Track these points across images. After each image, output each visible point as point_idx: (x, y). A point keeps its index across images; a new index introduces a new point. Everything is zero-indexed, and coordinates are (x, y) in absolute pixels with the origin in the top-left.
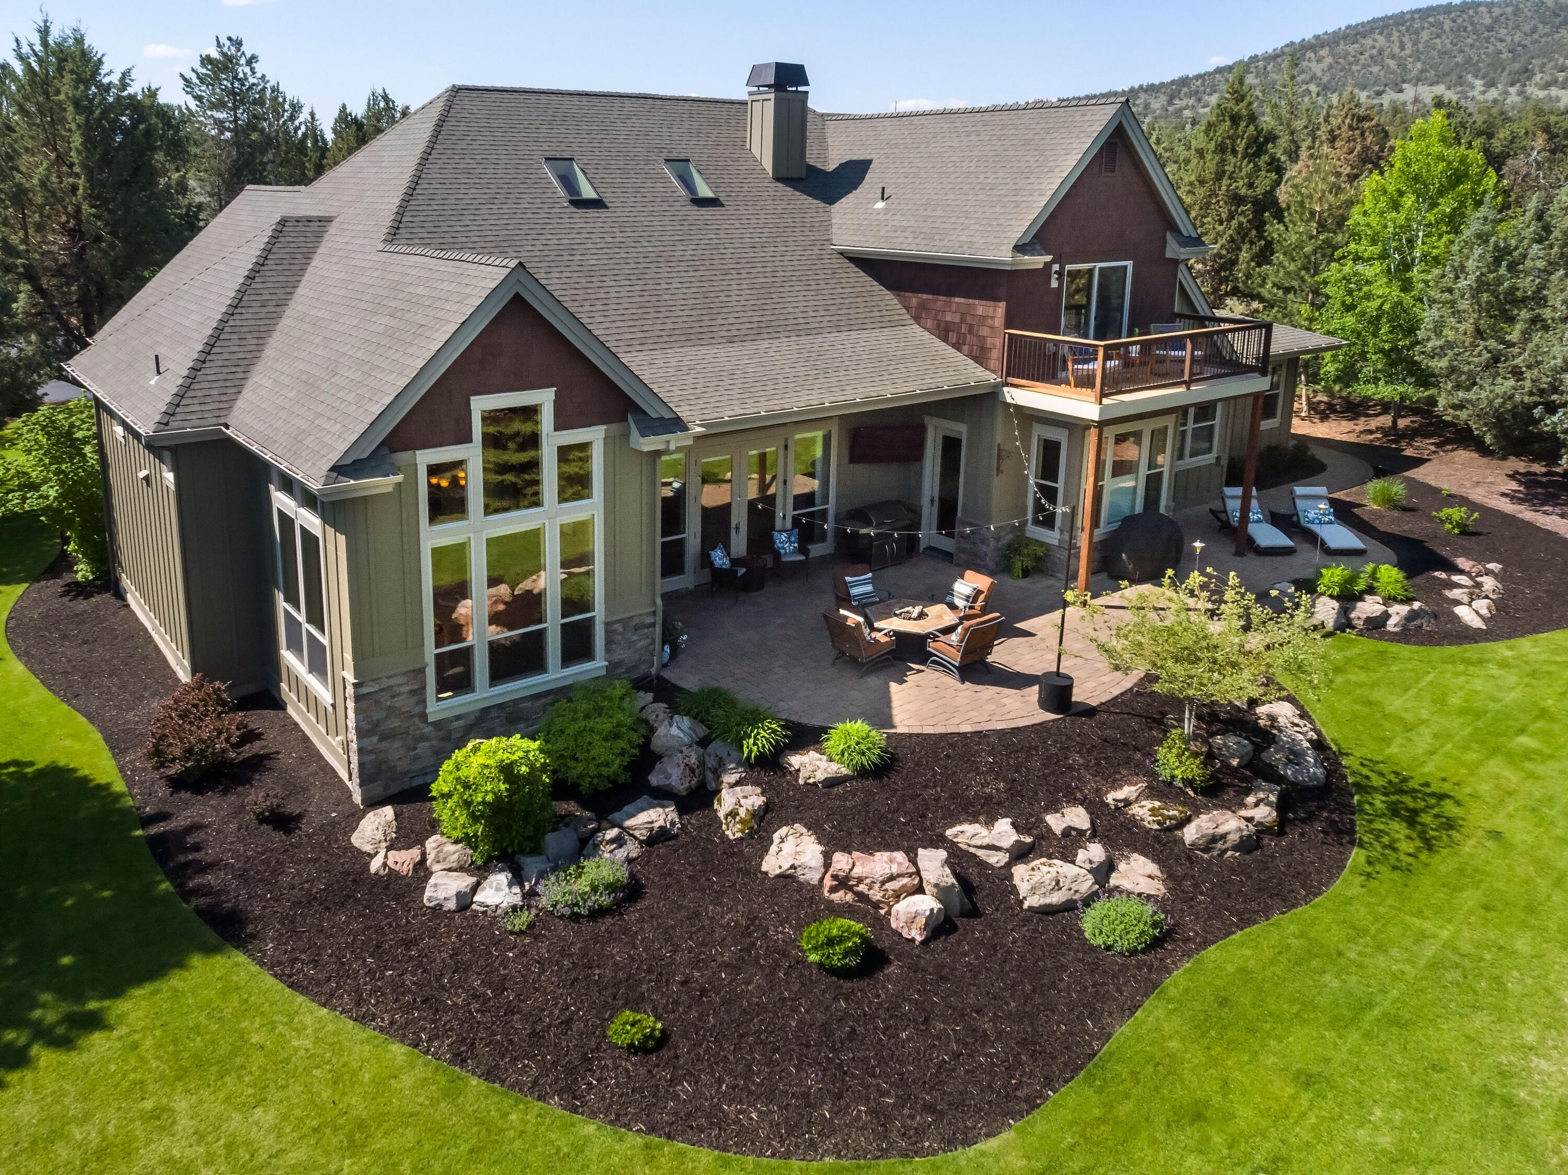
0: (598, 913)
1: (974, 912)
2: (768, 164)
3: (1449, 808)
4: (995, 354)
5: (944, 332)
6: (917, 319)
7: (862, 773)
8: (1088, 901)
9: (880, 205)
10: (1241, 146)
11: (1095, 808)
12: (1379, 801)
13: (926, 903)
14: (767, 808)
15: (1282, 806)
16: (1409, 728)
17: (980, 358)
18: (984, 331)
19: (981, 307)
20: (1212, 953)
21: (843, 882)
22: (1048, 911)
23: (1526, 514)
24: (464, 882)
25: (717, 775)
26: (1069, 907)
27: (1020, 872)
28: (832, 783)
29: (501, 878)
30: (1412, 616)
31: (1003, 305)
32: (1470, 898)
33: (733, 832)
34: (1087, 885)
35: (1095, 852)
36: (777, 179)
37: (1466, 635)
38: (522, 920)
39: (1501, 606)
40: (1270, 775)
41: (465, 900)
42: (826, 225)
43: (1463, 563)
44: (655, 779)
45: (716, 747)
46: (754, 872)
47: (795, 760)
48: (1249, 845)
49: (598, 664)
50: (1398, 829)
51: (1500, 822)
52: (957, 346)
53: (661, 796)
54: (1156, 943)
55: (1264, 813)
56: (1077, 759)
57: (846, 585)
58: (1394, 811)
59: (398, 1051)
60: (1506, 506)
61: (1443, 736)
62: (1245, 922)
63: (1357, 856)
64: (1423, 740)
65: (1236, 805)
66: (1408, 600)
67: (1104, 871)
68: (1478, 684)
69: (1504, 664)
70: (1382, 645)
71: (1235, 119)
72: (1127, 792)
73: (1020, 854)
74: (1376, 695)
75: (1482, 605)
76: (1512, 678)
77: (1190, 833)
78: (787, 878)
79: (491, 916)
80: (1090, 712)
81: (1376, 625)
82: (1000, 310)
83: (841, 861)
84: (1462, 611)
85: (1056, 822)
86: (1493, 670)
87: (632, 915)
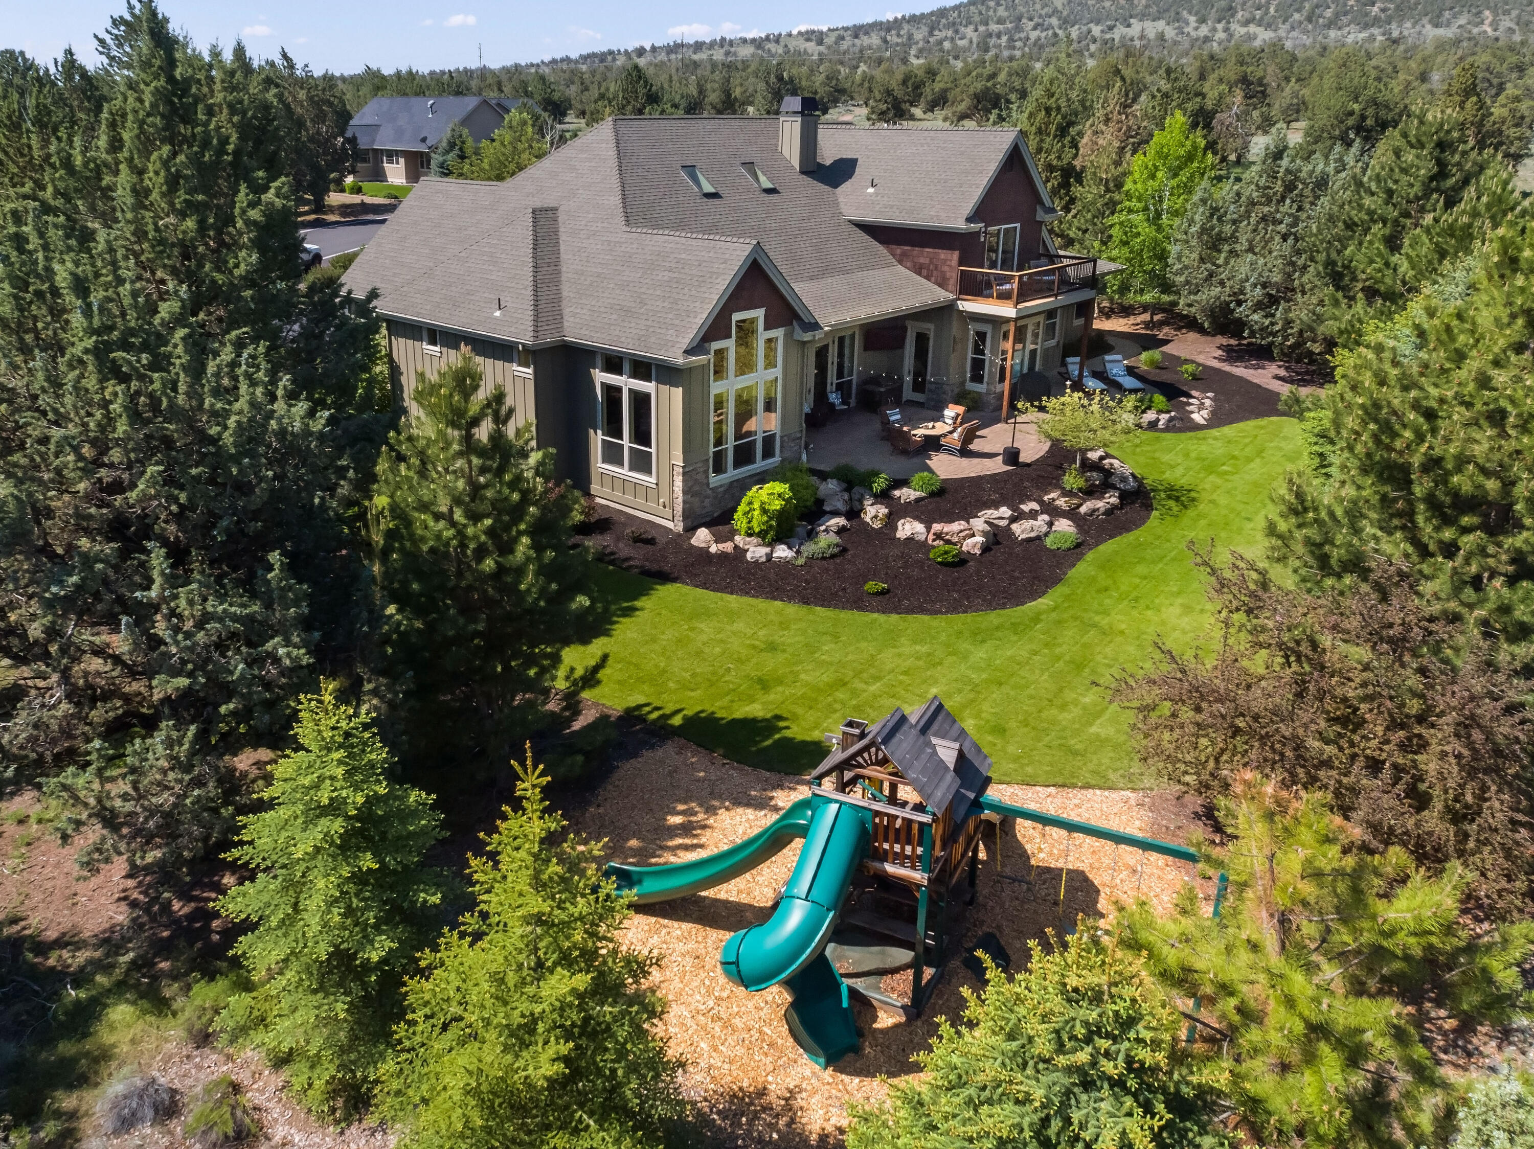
0: (833, 556)
1: (998, 543)
2: (796, 163)
3: (1193, 494)
4: (952, 282)
5: (918, 270)
6: (900, 262)
7: (932, 494)
8: (1047, 534)
9: (871, 190)
10: (1053, 128)
11: (1041, 502)
12: (1163, 495)
13: (979, 539)
14: (889, 516)
15: (1120, 497)
16: (1172, 467)
17: (942, 284)
18: (946, 268)
19: (943, 254)
20: (1102, 547)
21: (938, 536)
22: (1029, 540)
23: (1226, 367)
24: (768, 550)
25: (861, 501)
26: (1038, 538)
27: (1014, 527)
28: (918, 500)
29: (784, 547)
30: (1171, 419)
31: (957, 253)
32: (1203, 522)
33: (877, 525)
34: (1045, 529)
35: (1046, 517)
36: (803, 172)
37: (1197, 427)
38: (801, 561)
39: (1214, 413)
40: (1114, 487)
41: (769, 557)
42: (836, 203)
43: (1194, 393)
44: (827, 508)
45: (857, 490)
46: (894, 539)
47: (897, 493)
48: (1109, 512)
49: (776, 459)
50: (1172, 503)
51: (1214, 496)
52: (928, 278)
53: (835, 513)
54: (1078, 545)
55: (1114, 500)
56: (1026, 484)
57: (887, 416)
58: (1169, 497)
59: (778, 603)
60: (1216, 364)
61: (1188, 469)
62: (1112, 537)
63: (1155, 513)
64: (1179, 471)
65: (1101, 498)
66: (1168, 412)
67: (1050, 524)
68: (1204, 448)
69: (1215, 439)
70: (1157, 434)
71: (1048, 110)
72: (1052, 495)
73: (1013, 520)
74: (1157, 455)
75: (1205, 413)
76: (1219, 444)
77: (1083, 509)
78: (910, 540)
79: (786, 562)
80: (1028, 465)
81: (1153, 425)
82: (956, 255)
83: (936, 527)
84: (1195, 417)
85: (1026, 507)
86: (1211, 441)
87: (849, 555)
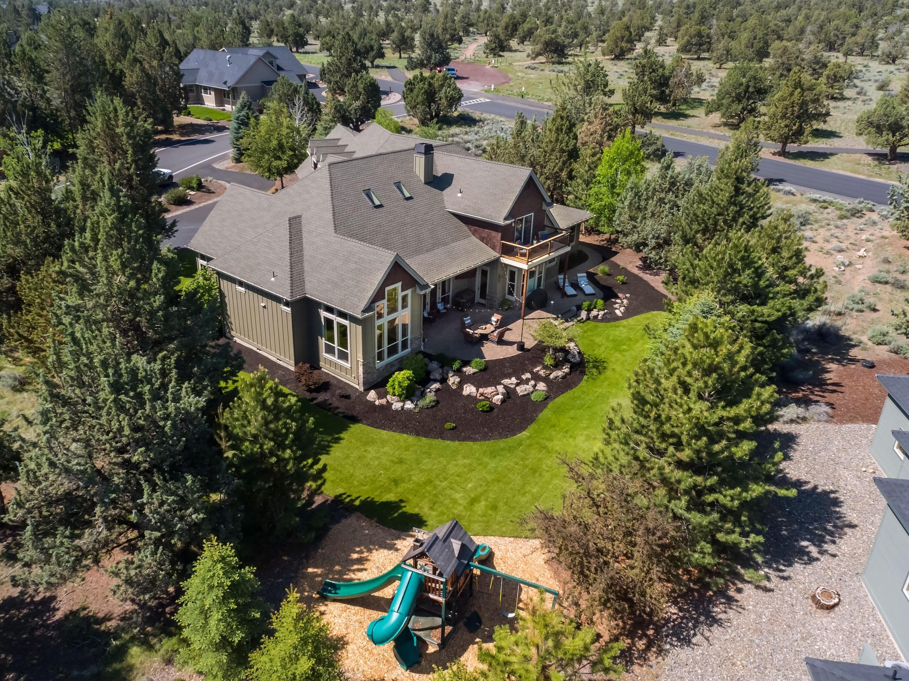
0: (432, 407)
1: (509, 397)
2: (422, 178)
3: (605, 365)
4: (498, 248)
5: (482, 239)
6: (474, 234)
7: (481, 370)
8: (532, 392)
9: (459, 195)
10: (564, 128)
11: (532, 373)
12: (591, 365)
13: (500, 397)
14: (461, 381)
15: (571, 368)
16: (600, 346)
17: (493, 248)
18: (495, 241)
19: (494, 233)
20: (556, 400)
21: (482, 395)
22: (524, 396)
23: (641, 274)
24: (402, 404)
25: (447, 374)
26: (528, 394)
27: (518, 388)
28: (474, 374)
29: (409, 402)
30: (605, 314)
31: (500, 234)
32: (606, 383)
33: (454, 387)
34: (532, 389)
35: (533, 382)
36: (426, 183)
37: (617, 318)
38: (417, 410)
39: (627, 308)
40: (568, 361)
41: (402, 408)
42: (442, 201)
43: (620, 295)
44: (432, 377)
45: (446, 368)
46: (461, 395)
47: (465, 369)
48: (564, 377)
49: (409, 350)
50: (594, 370)
51: (615, 367)
52: (487, 244)
53: (435, 381)
54: (546, 399)
55: (567, 370)
56: (527, 362)
57: (464, 321)
58: (594, 367)
59: (405, 435)
60: (636, 271)
61: (607, 348)
62: (563, 393)
63: (585, 377)
64: (603, 349)
65: (561, 369)
66: (604, 310)
67: (535, 386)
68: (617, 333)
69: (624, 327)
70: (596, 323)
71: (562, 118)
72: (538, 368)
73: (518, 385)
74: (593, 338)
75: (622, 309)
76: (625, 330)
77: (552, 376)
78: (469, 396)
79: (410, 411)
80: (529, 350)
81: (596, 317)
82: (500, 235)
83: (481, 390)
84: (617, 312)
85: (524, 377)
86: (621, 328)
87: (439, 406)
